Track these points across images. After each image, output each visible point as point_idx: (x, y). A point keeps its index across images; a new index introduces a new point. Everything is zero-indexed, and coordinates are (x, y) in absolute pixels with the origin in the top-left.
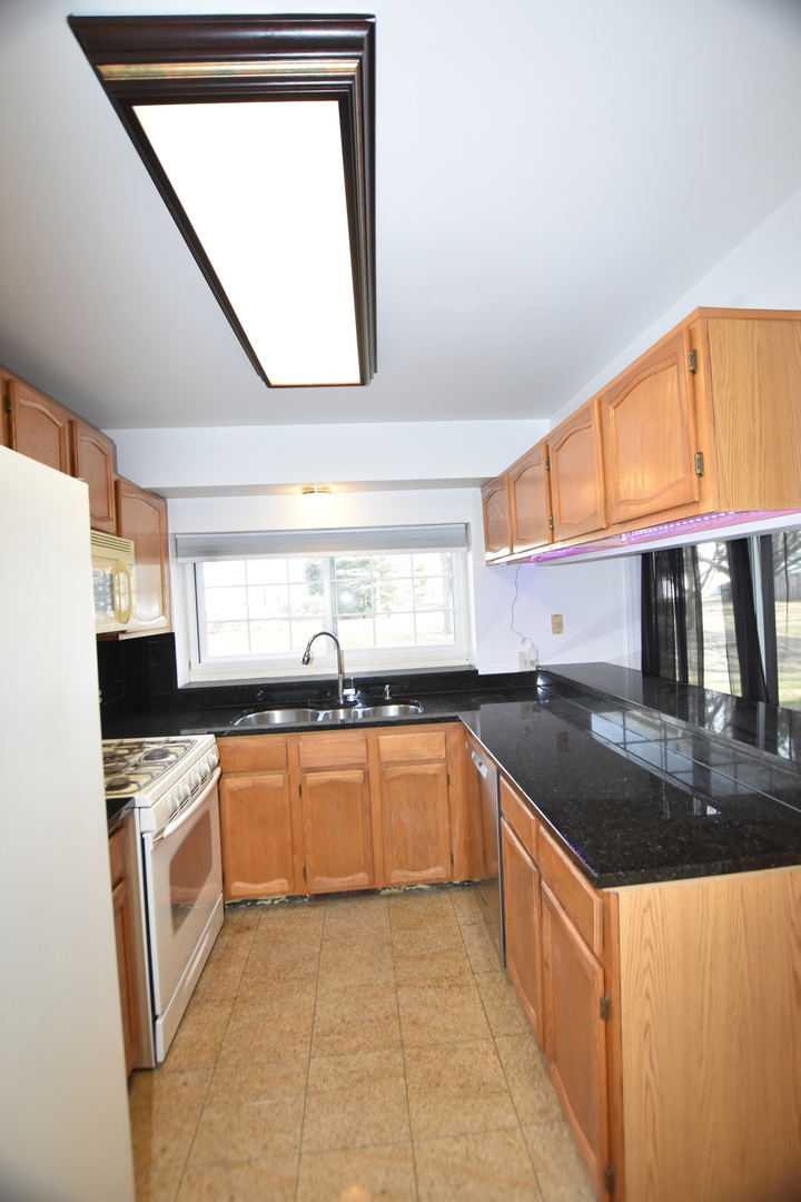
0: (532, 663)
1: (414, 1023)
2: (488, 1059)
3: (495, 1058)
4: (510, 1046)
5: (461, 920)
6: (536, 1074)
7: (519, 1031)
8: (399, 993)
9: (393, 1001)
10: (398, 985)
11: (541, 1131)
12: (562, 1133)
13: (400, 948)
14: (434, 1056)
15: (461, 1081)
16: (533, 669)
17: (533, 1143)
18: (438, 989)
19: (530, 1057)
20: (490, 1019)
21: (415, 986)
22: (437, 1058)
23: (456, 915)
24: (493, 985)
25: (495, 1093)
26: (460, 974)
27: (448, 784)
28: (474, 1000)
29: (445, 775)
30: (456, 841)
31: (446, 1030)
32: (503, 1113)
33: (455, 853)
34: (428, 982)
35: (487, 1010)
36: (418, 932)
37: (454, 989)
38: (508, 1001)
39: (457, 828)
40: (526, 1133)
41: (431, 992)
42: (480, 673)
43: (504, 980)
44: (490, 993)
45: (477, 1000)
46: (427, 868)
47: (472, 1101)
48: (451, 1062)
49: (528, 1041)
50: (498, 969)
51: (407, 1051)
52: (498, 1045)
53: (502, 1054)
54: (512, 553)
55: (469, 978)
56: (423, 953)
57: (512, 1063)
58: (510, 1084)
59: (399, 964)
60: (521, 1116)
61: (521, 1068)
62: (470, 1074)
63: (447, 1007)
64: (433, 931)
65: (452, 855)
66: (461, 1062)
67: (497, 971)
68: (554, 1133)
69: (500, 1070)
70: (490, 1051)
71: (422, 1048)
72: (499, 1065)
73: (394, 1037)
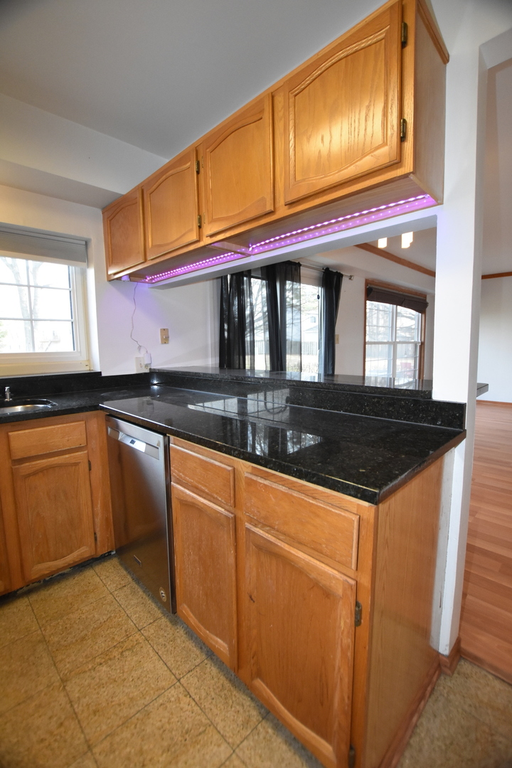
0: (146, 366)
1: (95, 712)
2: (182, 705)
3: (188, 699)
4: (196, 679)
5: (112, 587)
6: (226, 692)
7: (198, 661)
8: (68, 688)
9: (62, 699)
10: (64, 681)
11: (252, 744)
12: (267, 732)
13: (56, 639)
14: (129, 735)
15: (165, 744)
16: (147, 371)
17: (250, 759)
18: (110, 662)
19: (216, 679)
20: (169, 664)
21: (85, 672)
22: (133, 735)
23: (105, 585)
24: (161, 633)
25: (200, 734)
26: (128, 637)
27: (90, 469)
28: (149, 655)
29: (86, 461)
30: (98, 520)
31: (132, 699)
32: (216, 748)
33: (98, 530)
34: (98, 660)
35: (164, 657)
36: (71, 616)
37: (127, 653)
38: (179, 641)
39: (99, 508)
40: (241, 754)
41: (104, 668)
42: (103, 375)
43: (168, 623)
44: (161, 640)
45: (152, 653)
46: (72, 552)
47: (183, 758)
48: (149, 730)
49: (208, 666)
50: (160, 615)
51: (96, 750)
52: (185, 685)
53: (192, 691)
54: (146, 260)
55: (137, 637)
56: (83, 634)
57: (204, 694)
58: (210, 716)
59: (59, 658)
60: (230, 740)
61: (213, 694)
62: (171, 731)
63: (126, 675)
64: (87, 608)
65: (95, 534)
66: (159, 724)
67: (160, 618)
68: (261, 737)
69: (196, 708)
70: (180, 696)
71: (112, 735)
72: (193, 704)
73: (77, 742)
